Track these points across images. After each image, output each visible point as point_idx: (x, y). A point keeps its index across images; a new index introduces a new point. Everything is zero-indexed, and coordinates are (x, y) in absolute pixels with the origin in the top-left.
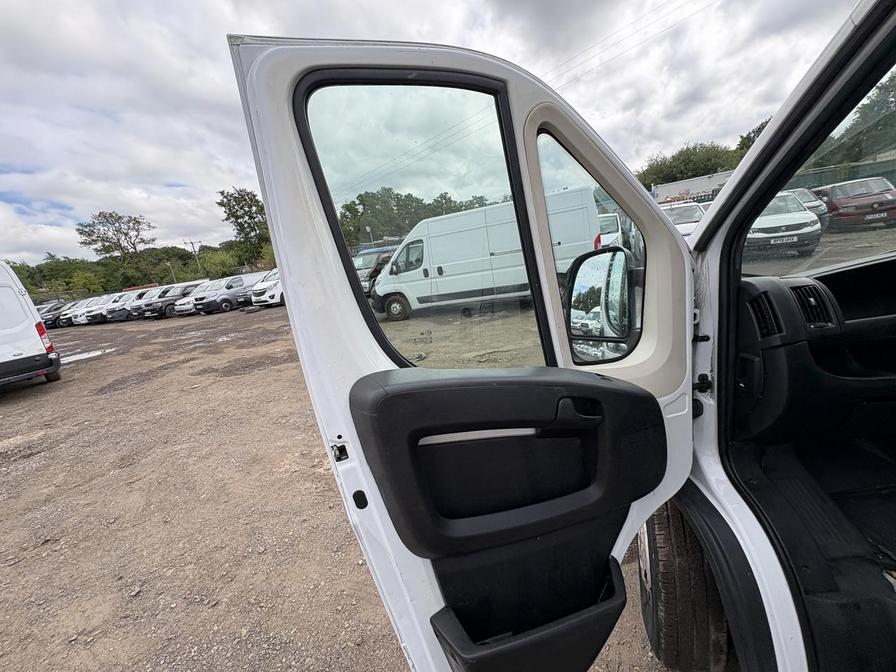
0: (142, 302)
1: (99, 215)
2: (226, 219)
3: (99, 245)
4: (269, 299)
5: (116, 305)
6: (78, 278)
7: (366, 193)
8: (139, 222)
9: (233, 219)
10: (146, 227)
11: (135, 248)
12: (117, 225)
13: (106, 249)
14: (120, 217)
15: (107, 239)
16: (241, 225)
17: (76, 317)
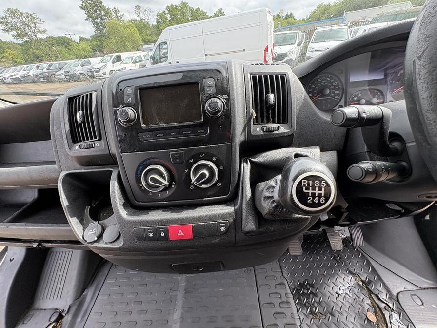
0: (39, 71)
1: (8, 11)
2: (87, 19)
3: (14, 32)
4: (103, 75)
5: (25, 72)
6: (8, 53)
7: (172, 5)
8: (34, 18)
9: (91, 19)
10: (39, 21)
11: (36, 36)
12: (21, 18)
13: (18, 36)
14: (21, 13)
15: (17, 29)
16: (96, 24)
17: (5, 79)
